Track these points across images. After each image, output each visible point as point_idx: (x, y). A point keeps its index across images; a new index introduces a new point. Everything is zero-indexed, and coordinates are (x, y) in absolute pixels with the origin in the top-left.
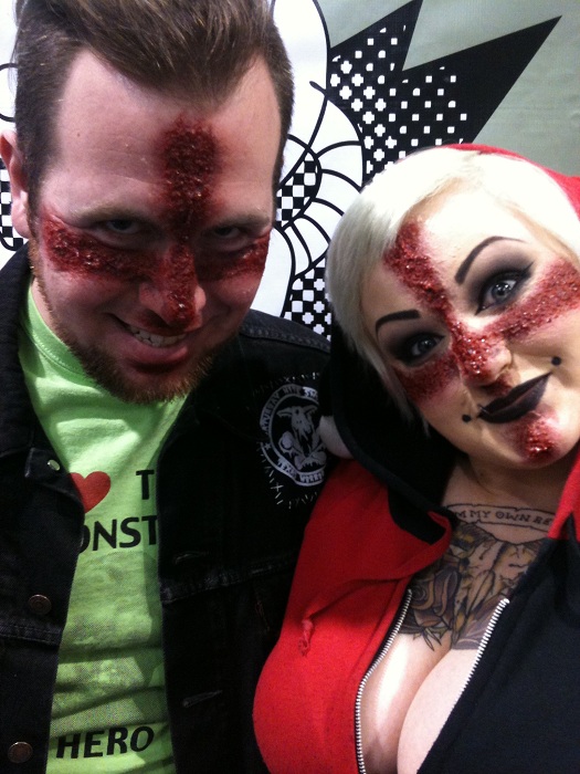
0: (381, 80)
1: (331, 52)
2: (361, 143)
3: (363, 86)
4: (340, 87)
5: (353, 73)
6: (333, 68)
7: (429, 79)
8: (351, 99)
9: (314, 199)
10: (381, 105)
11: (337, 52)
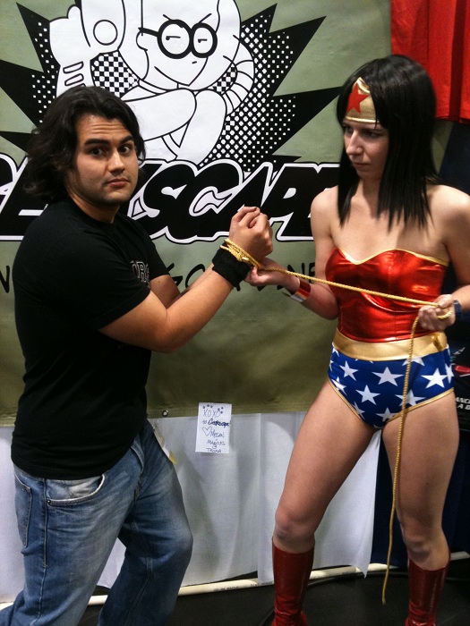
0: (261, 36)
1: (241, 24)
2: (253, 61)
3: (254, 38)
4: (245, 38)
5: (250, 33)
6: (242, 30)
7: (279, 37)
8: (249, 43)
9: (234, 83)
10: (261, 46)
11: (244, 24)
